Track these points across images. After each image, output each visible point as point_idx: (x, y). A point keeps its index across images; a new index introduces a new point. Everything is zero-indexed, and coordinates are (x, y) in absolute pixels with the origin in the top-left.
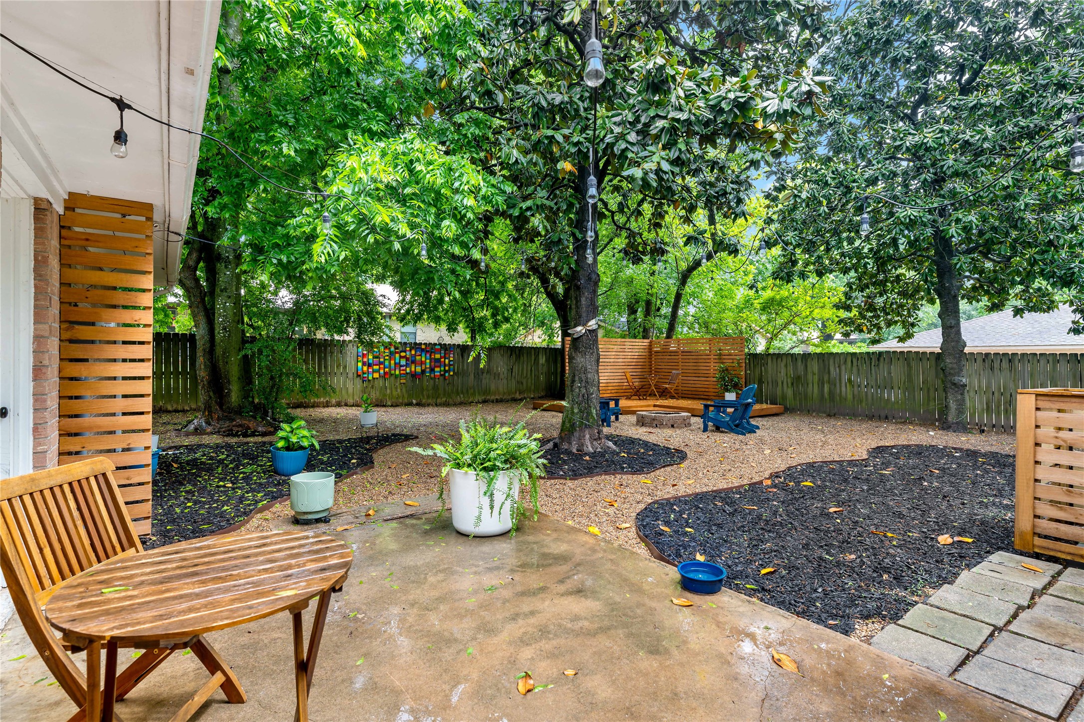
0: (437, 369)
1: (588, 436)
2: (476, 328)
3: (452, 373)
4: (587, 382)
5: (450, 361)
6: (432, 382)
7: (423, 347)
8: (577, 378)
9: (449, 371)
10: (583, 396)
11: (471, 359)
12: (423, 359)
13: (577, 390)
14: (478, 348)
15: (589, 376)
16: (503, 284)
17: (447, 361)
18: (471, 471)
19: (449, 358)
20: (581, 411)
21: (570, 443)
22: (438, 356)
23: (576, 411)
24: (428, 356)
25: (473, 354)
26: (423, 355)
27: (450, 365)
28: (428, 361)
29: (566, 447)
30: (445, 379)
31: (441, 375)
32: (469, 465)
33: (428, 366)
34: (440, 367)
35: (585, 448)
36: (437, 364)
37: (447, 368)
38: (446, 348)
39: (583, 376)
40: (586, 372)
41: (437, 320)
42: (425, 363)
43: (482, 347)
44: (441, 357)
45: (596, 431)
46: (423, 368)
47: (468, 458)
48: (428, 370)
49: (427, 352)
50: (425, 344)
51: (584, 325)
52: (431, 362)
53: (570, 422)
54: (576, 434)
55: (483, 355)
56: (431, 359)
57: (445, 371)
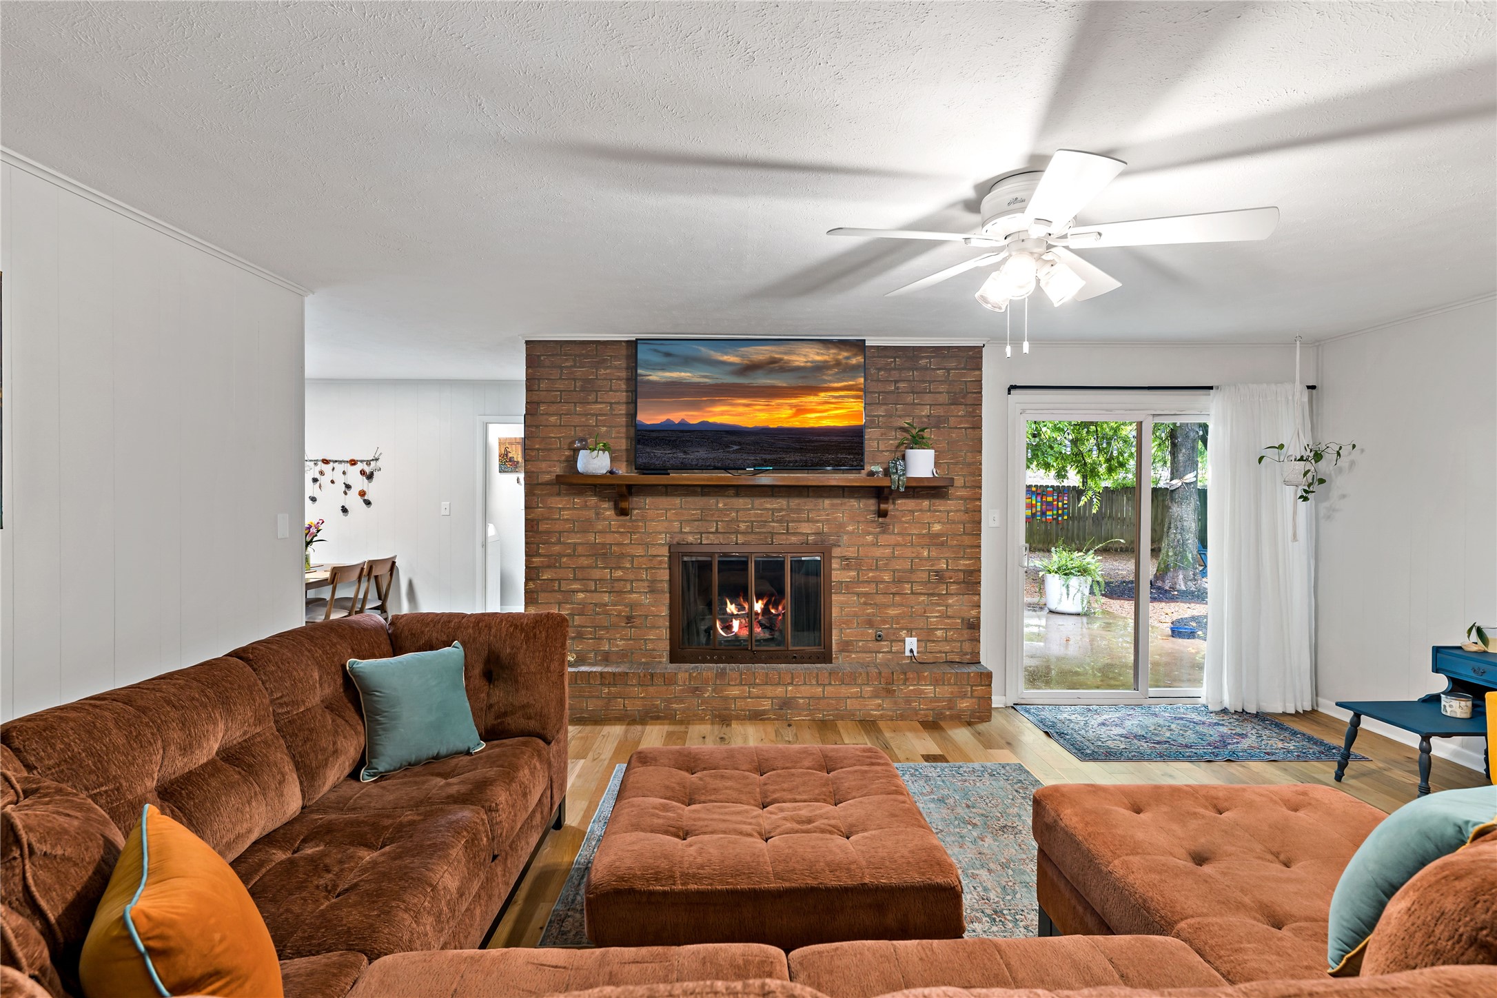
0: (1049, 513)
1: (1181, 577)
2: (1088, 472)
3: (1066, 517)
4: (1182, 529)
5: (1064, 504)
6: (1043, 527)
7: (1034, 489)
8: (1172, 526)
9: (1062, 515)
10: (1178, 541)
11: (1082, 503)
12: (1034, 502)
13: (1173, 536)
14: (1090, 493)
15: (1185, 524)
16: (1115, 431)
17: (1060, 504)
18: (1057, 575)
19: (1062, 502)
20: (1175, 554)
21: (1164, 582)
22: (1050, 499)
23: (1171, 554)
24: (1039, 499)
25: (1084, 500)
26: (1034, 498)
27: (1063, 508)
28: (1039, 504)
29: (1160, 585)
30: (1058, 523)
31: (1053, 519)
32: (1056, 572)
33: (1039, 509)
34: (1052, 510)
35: (1178, 586)
36: (1048, 508)
37: (1060, 512)
38: (1060, 491)
39: (1179, 523)
40: (1181, 520)
41: (1047, 466)
42: (1035, 506)
43: (1095, 493)
44: (1054, 500)
45: (1191, 573)
46: (1034, 511)
47: (1055, 567)
48: (1039, 513)
49: (1038, 494)
50: (1036, 486)
51: (1181, 478)
52: (1042, 505)
53: (1164, 563)
54: (1170, 574)
55: (1095, 500)
56: (1042, 502)
57: (1058, 515)
